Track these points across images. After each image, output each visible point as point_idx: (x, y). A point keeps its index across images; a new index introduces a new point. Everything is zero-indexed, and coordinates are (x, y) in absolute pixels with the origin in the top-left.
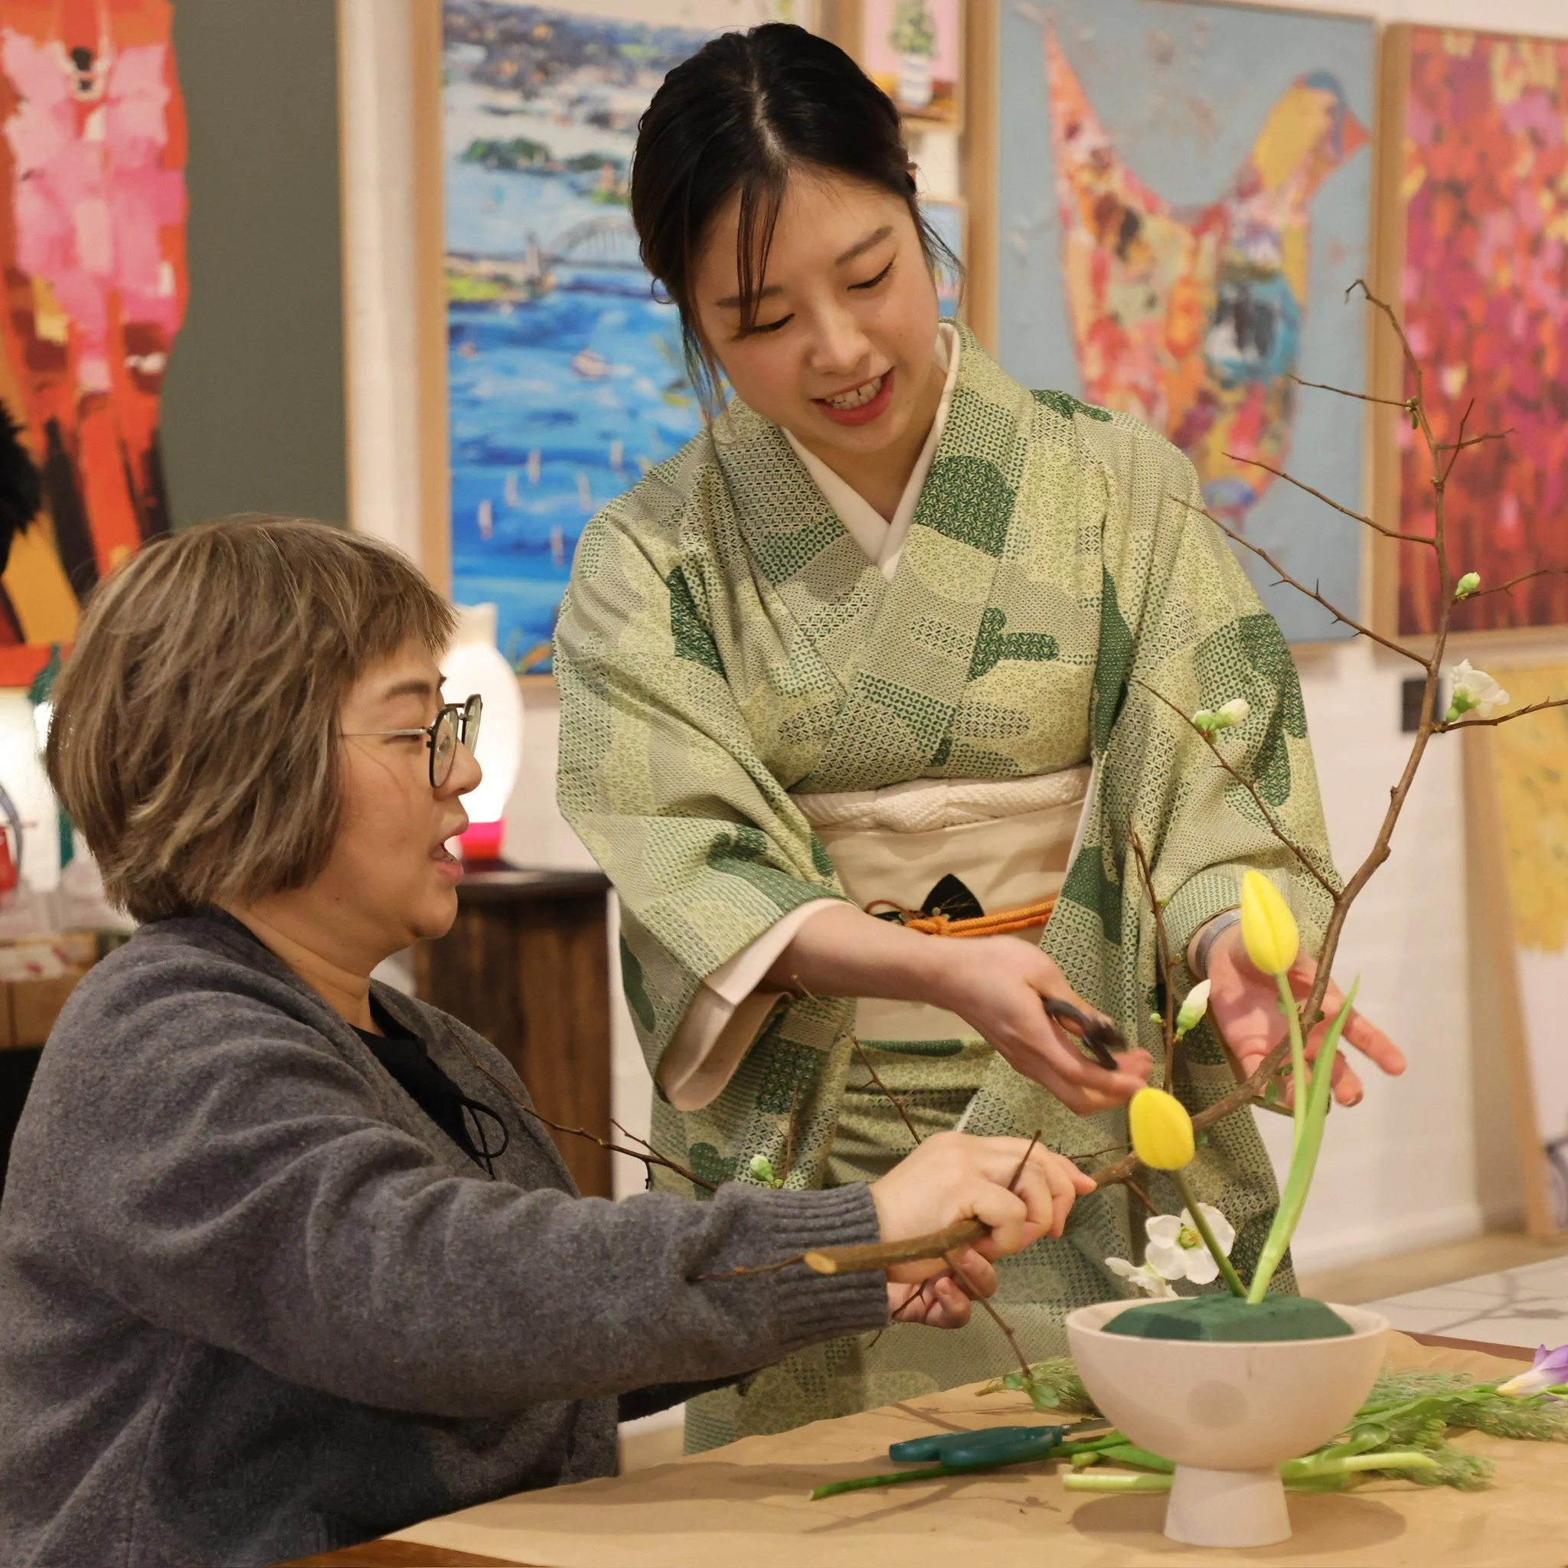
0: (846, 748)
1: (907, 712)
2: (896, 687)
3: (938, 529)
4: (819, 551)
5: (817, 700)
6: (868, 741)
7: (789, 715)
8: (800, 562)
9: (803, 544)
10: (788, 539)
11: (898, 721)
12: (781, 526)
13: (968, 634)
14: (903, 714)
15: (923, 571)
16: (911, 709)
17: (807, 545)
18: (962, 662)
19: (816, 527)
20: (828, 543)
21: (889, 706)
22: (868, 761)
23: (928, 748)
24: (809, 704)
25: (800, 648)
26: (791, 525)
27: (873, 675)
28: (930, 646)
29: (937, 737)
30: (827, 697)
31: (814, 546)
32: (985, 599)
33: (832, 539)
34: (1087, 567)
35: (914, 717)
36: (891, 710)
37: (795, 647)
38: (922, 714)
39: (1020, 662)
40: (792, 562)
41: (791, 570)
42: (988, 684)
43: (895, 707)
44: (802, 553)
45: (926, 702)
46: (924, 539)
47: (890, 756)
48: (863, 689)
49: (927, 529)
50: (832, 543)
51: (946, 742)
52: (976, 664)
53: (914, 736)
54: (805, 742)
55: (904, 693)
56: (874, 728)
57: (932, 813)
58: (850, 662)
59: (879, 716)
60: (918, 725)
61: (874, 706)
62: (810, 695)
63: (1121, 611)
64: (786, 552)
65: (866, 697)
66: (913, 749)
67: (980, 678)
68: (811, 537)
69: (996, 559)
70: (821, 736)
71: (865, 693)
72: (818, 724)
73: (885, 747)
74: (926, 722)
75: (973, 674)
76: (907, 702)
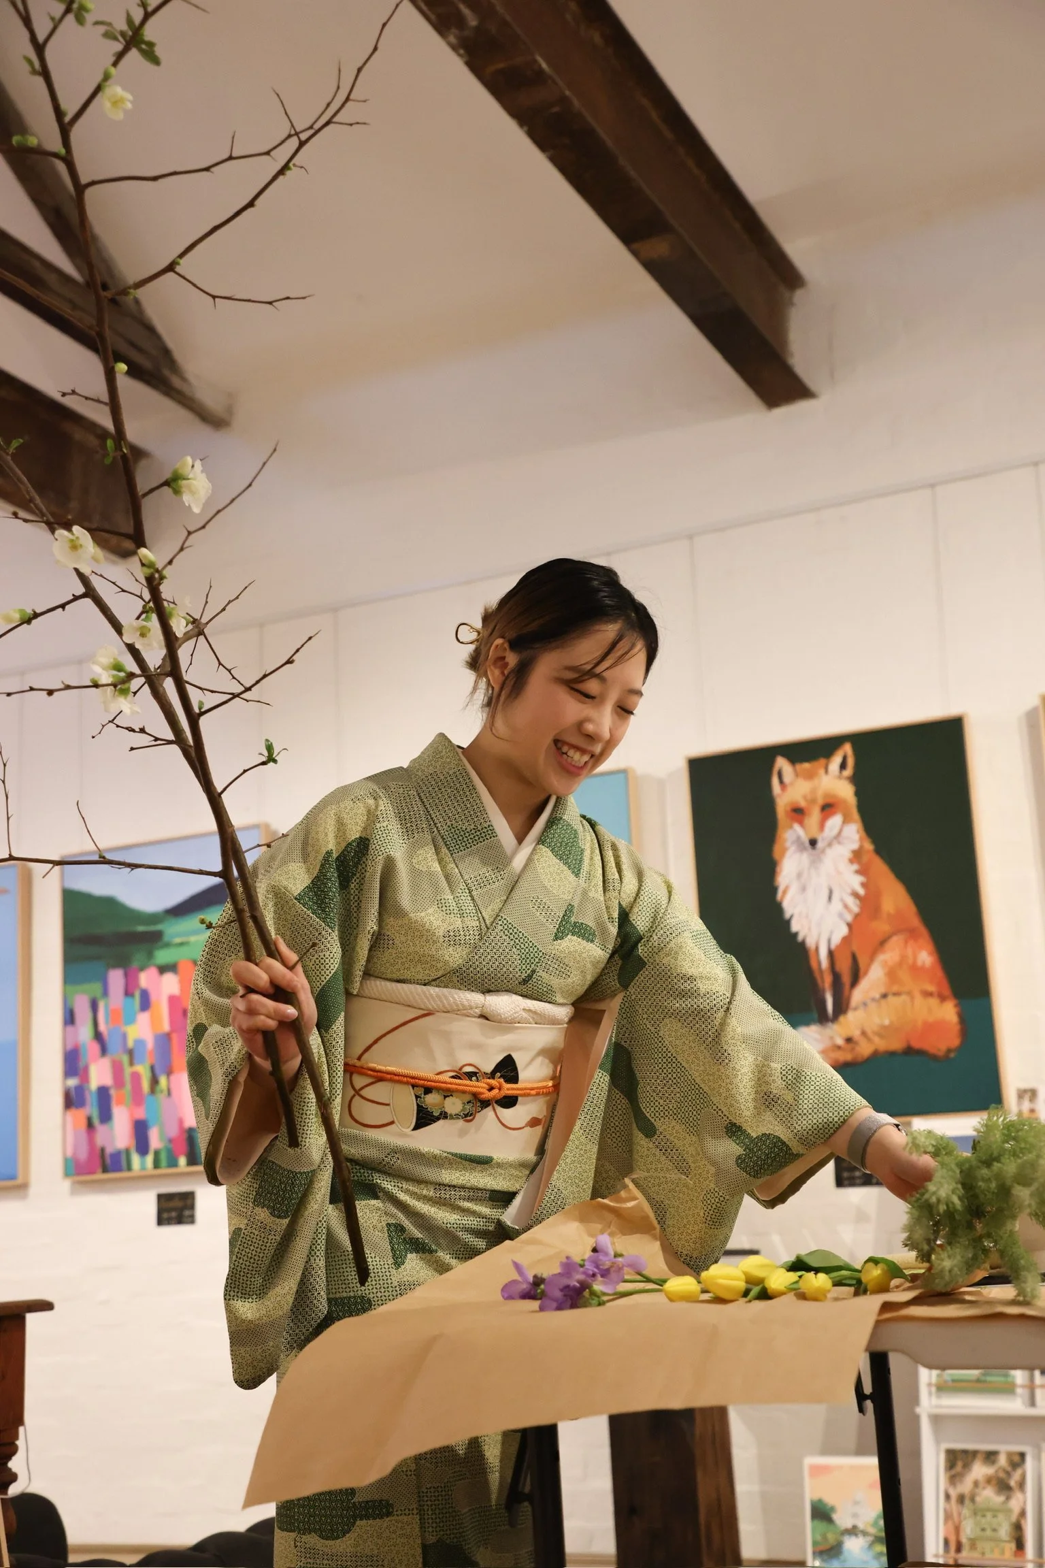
0: (483, 957)
1: (520, 946)
2: (518, 930)
3: (552, 851)
4: (481, 842)
5: (469, 923)
6: (496, 957)
7: (452, 927)
8: (468, 845)
9: (472, 836)
10: (463, 831)
11: (514, 950)
12: (460, 823)
13: (558, 914)
14: (518, 947)
15: (542, 871)
16: (522, 945)
17: (474, 837)
18: (552, 928)
19: (482, 829)
20: (487, 839)
21: (512, 940)
22: (491, 969)
23: (524, 971)
24: (464, 924)
25: (462, 893)
26: (467, 824)
27: (508, 919)
28: (538, 913)
29: (530, 967)
30: (474, 923)
31: (479, 839)
32: (570, 898)
33: (491, 838)
34: (613, 900)
35: (523, 951)
36: (512, 943)
37: (459, 891)
38: (527, 950)
39: (579, 940)
40: (464, 844)
41: (462, 848)
42: (563, 946)
43: (515, 942)
44: (470, 841)
45: (531, 944)
46: (545, 854)
47: (505, 969)
48: (501, 925)
49: (548, 849)
50: (490, 840)
51: (534, 971)
52: (558, 932)
53: (519, 962)
54: (458, 946)
55: (521, 935)
56: (501, 950)
57: (515, 1013)
58: (491, 907)
59: (505, 944)
60: (523, 956)
61: (504, 937)
62: (466, 919)
63: (631, 919)
64: (461, 838)
65: (502, 930)
66: (517, 970)
67: (559, 941)
68: (478, 833)
69: (577, 879)
70: (468, 946)
71: (501, 928)
72: (467, 937)
73: (504, 963)
74: (528, 956)
75: (556, 938)
76: (522, 941)
